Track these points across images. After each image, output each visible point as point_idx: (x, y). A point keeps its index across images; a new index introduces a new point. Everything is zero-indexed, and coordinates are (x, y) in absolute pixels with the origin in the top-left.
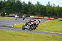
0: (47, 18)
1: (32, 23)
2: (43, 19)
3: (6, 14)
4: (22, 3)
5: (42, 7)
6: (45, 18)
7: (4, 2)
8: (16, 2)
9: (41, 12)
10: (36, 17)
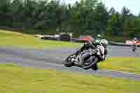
3: (71, 35)
7: (68, 8)
8: (94, 9)
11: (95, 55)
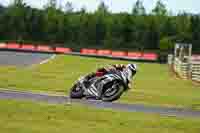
0: (46, 49)
1: (109, 77)
2: (33, 52)
6: (40, 48)
9: (28, 30)
10: (11, 46)
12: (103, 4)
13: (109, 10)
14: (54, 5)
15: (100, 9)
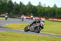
4: (14, 3)
5: (33, 8)
8: (7, 2)
11: (40, 26)
12: (55, 5)
13: (57, 6)
14: (40, 5)
15: (54, 6)
